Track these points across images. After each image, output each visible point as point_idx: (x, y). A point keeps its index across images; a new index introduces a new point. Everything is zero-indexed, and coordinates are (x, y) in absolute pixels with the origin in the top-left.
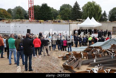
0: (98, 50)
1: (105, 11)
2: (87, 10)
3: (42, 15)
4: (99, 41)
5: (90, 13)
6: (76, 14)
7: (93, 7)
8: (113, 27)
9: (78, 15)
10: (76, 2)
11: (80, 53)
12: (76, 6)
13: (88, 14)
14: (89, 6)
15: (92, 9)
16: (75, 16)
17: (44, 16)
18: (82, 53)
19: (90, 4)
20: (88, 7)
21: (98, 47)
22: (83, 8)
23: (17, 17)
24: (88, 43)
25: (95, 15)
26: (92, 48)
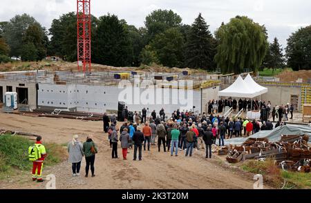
0: (264, 143)
1: (276, 40)
2: (230, 42)
3: (102, 49)
4: (264, 128)
5: (238, 49)
6: (198, 47)
7: (245, 32)
8: (292, 96)
9: (205, 52)
10: (200, 16)
11: (242, 147)
12: (200, 28)
13: (231, 50)
14: (235, 31)
15: (243, 39)
16: (197, 53)
17: (109, 50)
18: (244, 147)
19: (236, 25)
20: (232, 32)
21: (262, 139)
22: (218, 34)
23: (31, 51)
24: (243, 132)
25: (249, 53)
26: (254, 139)
